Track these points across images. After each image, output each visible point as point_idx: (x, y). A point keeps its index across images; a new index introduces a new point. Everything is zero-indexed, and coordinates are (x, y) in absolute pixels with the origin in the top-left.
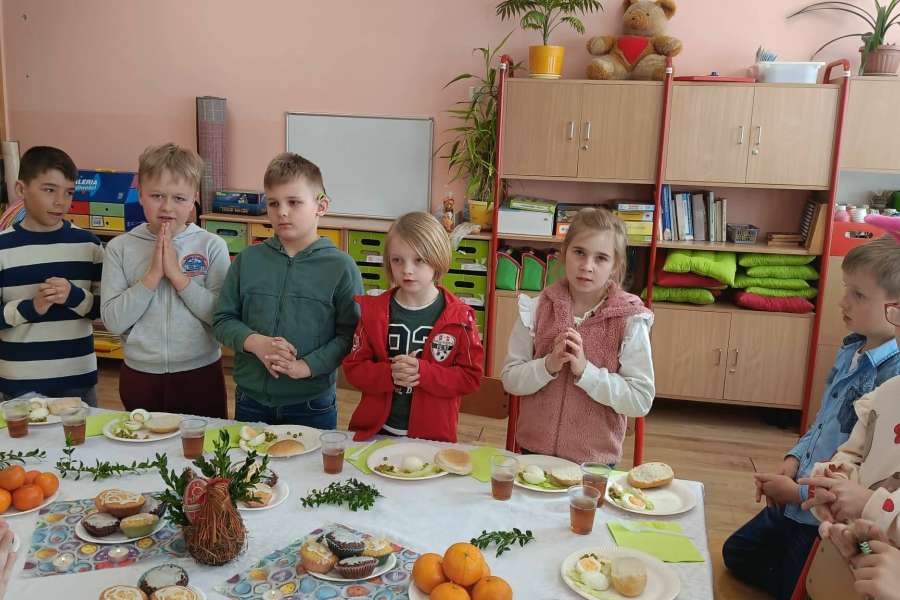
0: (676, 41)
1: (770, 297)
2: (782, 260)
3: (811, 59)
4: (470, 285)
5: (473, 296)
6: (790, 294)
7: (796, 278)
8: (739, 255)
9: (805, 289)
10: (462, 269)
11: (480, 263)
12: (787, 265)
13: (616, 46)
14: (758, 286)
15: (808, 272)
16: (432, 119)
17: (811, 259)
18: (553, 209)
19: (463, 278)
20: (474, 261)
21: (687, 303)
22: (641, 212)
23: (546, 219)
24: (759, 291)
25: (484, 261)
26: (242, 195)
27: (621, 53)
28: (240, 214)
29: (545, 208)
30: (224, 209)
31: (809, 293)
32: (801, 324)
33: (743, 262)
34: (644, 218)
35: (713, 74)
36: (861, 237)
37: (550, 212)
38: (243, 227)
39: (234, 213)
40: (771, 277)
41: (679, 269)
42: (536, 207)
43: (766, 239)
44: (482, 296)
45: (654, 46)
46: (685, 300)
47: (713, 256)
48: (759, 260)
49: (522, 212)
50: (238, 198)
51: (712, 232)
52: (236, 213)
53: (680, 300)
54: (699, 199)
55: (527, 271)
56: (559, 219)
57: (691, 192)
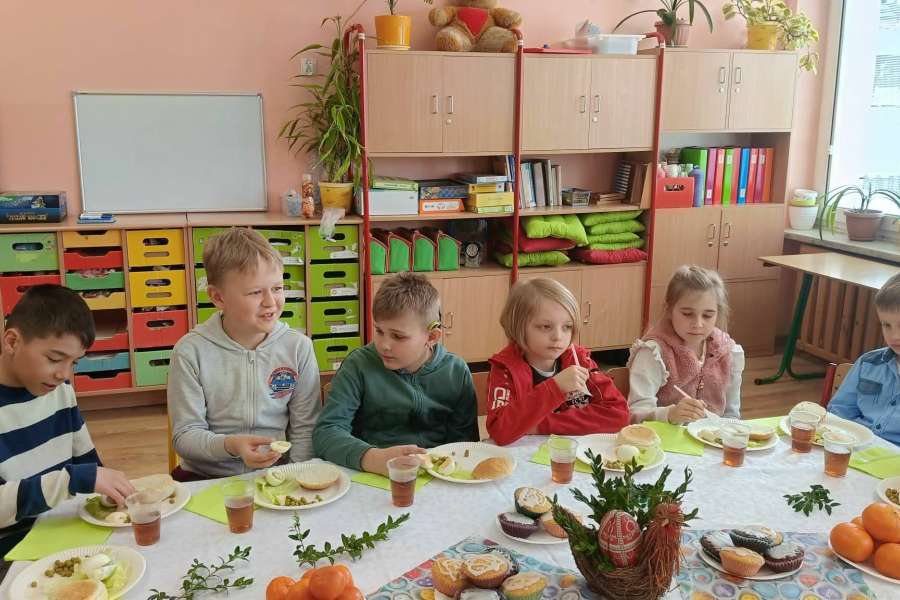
0: (516, 14)
1: (610, 252)
2: (617, 217)
3: (613, 32)
4: (341, 274)
5: (345, 286)
6: (624, 246)
7: (627, 231)
8: (582, 217)
9: (635, 240)
10: (332, 257)
11: (350, 249)
12: (621, 221)
13: (456, 18)
14: (599, 242)
15: (636, 225)
16: (259, 95)
17: (638, 214)
18: (416, 185)
19: (332, 268)
20: (344, 248)
21: (545, 265)
22: (494, 184)
23: (412, 198)
24: (601, 247)
25: (354, 246)
26: (36, 198)
27: (464, 24)
28: (36, 222)
29: (409, 186)
30: (12, 218)
31: (637, 244)
32: (636, 271)
33: (588, 222)
34: (497, 189)
35: (545, 46)
36: (676, 190)
37: (414, 189)
38: (51, 237)
39: (27, 222)
40: (609, 233)
41: (541, 234)
42: (399, 185)
43: (594, 200)
44: (355, 285)
45: (494, 17)
46: (542, 263)
47: (562, 219)
48: (599, 218)
49: (386, 192)
50: (31, 203)
51: (551, 198)
52: (32, 222)
53: (539, 263)
54: (538, 167)
55: (394, 254)
56: (422, 197)
57: (532, 161)
